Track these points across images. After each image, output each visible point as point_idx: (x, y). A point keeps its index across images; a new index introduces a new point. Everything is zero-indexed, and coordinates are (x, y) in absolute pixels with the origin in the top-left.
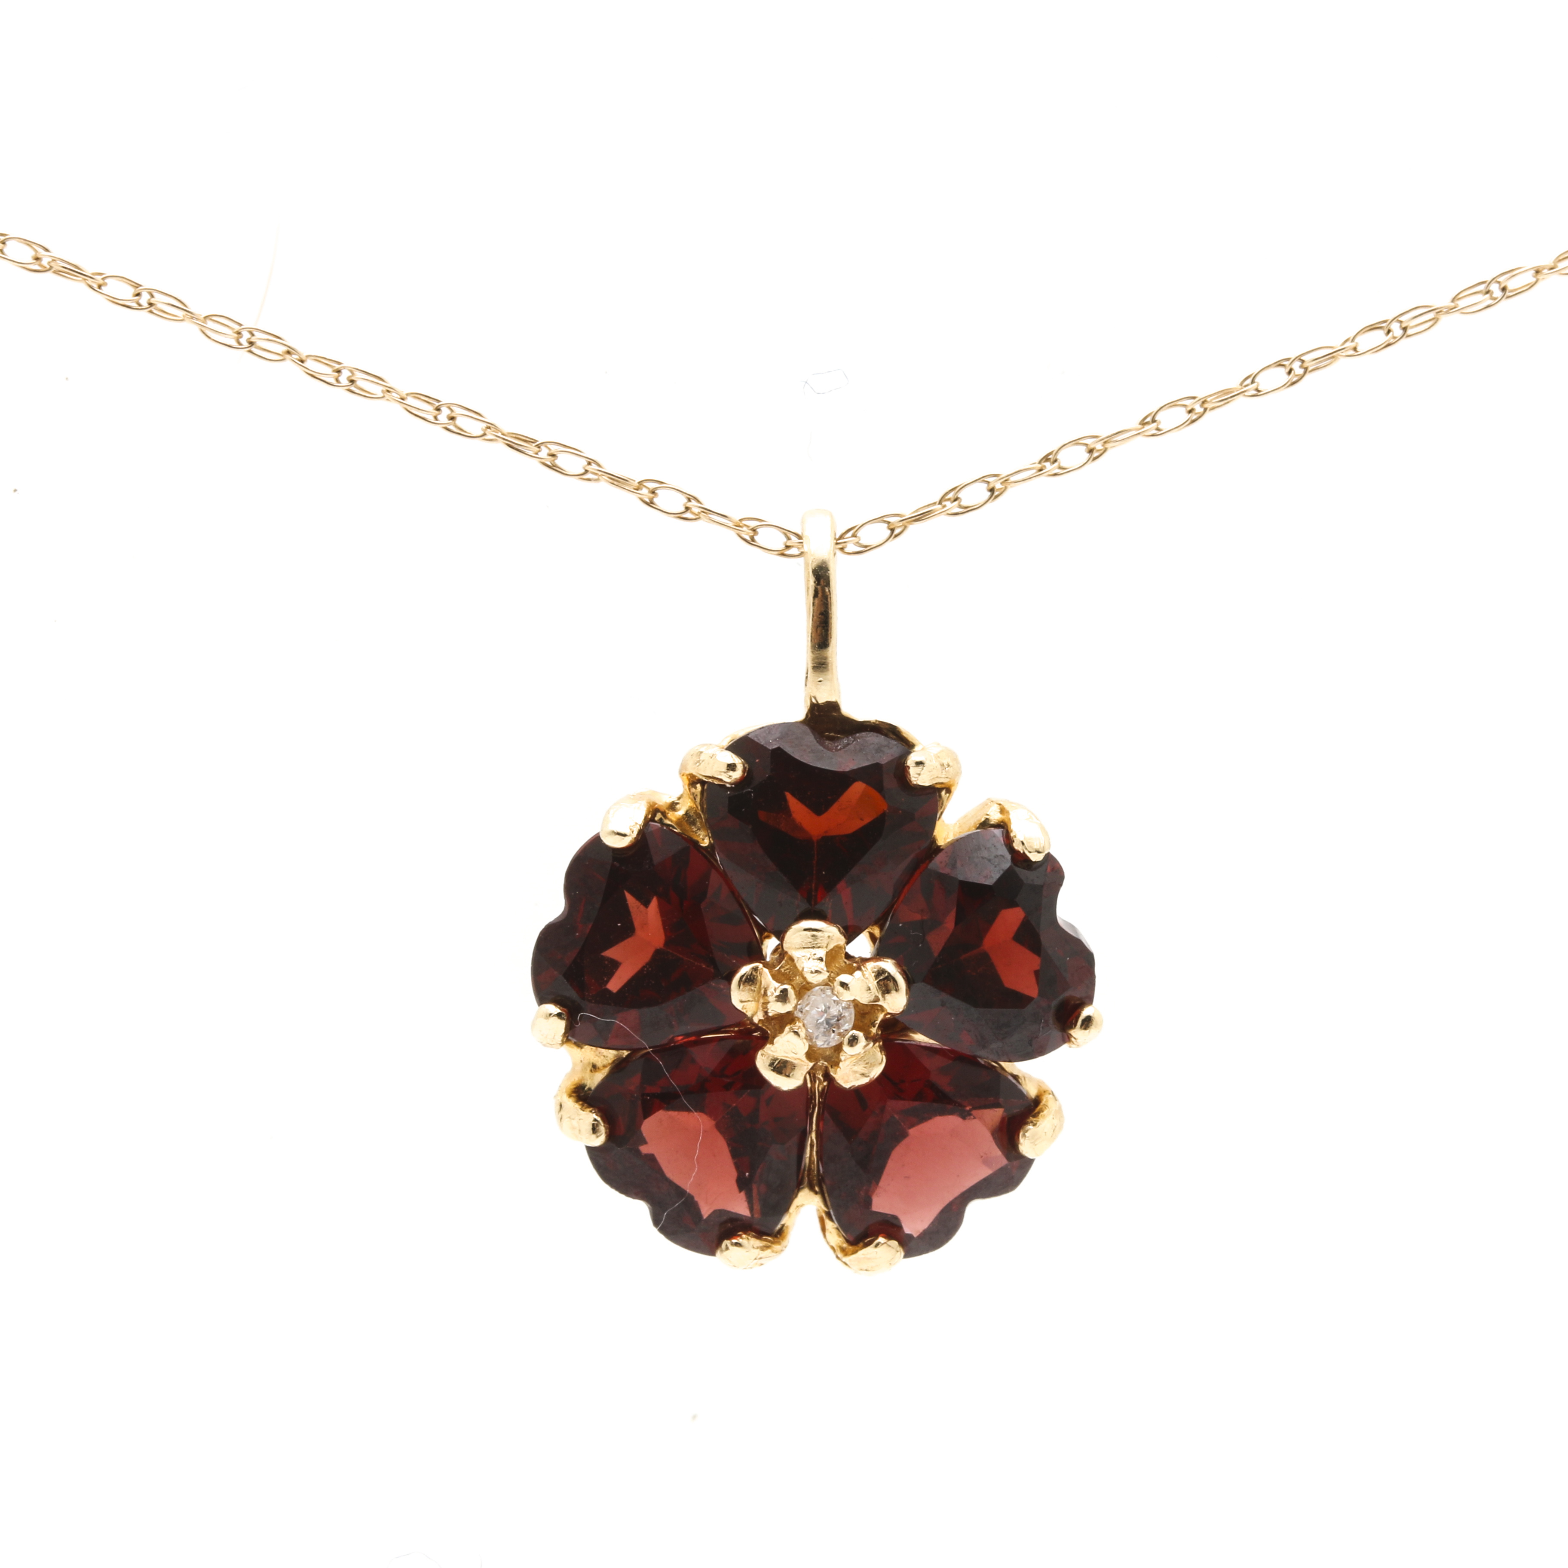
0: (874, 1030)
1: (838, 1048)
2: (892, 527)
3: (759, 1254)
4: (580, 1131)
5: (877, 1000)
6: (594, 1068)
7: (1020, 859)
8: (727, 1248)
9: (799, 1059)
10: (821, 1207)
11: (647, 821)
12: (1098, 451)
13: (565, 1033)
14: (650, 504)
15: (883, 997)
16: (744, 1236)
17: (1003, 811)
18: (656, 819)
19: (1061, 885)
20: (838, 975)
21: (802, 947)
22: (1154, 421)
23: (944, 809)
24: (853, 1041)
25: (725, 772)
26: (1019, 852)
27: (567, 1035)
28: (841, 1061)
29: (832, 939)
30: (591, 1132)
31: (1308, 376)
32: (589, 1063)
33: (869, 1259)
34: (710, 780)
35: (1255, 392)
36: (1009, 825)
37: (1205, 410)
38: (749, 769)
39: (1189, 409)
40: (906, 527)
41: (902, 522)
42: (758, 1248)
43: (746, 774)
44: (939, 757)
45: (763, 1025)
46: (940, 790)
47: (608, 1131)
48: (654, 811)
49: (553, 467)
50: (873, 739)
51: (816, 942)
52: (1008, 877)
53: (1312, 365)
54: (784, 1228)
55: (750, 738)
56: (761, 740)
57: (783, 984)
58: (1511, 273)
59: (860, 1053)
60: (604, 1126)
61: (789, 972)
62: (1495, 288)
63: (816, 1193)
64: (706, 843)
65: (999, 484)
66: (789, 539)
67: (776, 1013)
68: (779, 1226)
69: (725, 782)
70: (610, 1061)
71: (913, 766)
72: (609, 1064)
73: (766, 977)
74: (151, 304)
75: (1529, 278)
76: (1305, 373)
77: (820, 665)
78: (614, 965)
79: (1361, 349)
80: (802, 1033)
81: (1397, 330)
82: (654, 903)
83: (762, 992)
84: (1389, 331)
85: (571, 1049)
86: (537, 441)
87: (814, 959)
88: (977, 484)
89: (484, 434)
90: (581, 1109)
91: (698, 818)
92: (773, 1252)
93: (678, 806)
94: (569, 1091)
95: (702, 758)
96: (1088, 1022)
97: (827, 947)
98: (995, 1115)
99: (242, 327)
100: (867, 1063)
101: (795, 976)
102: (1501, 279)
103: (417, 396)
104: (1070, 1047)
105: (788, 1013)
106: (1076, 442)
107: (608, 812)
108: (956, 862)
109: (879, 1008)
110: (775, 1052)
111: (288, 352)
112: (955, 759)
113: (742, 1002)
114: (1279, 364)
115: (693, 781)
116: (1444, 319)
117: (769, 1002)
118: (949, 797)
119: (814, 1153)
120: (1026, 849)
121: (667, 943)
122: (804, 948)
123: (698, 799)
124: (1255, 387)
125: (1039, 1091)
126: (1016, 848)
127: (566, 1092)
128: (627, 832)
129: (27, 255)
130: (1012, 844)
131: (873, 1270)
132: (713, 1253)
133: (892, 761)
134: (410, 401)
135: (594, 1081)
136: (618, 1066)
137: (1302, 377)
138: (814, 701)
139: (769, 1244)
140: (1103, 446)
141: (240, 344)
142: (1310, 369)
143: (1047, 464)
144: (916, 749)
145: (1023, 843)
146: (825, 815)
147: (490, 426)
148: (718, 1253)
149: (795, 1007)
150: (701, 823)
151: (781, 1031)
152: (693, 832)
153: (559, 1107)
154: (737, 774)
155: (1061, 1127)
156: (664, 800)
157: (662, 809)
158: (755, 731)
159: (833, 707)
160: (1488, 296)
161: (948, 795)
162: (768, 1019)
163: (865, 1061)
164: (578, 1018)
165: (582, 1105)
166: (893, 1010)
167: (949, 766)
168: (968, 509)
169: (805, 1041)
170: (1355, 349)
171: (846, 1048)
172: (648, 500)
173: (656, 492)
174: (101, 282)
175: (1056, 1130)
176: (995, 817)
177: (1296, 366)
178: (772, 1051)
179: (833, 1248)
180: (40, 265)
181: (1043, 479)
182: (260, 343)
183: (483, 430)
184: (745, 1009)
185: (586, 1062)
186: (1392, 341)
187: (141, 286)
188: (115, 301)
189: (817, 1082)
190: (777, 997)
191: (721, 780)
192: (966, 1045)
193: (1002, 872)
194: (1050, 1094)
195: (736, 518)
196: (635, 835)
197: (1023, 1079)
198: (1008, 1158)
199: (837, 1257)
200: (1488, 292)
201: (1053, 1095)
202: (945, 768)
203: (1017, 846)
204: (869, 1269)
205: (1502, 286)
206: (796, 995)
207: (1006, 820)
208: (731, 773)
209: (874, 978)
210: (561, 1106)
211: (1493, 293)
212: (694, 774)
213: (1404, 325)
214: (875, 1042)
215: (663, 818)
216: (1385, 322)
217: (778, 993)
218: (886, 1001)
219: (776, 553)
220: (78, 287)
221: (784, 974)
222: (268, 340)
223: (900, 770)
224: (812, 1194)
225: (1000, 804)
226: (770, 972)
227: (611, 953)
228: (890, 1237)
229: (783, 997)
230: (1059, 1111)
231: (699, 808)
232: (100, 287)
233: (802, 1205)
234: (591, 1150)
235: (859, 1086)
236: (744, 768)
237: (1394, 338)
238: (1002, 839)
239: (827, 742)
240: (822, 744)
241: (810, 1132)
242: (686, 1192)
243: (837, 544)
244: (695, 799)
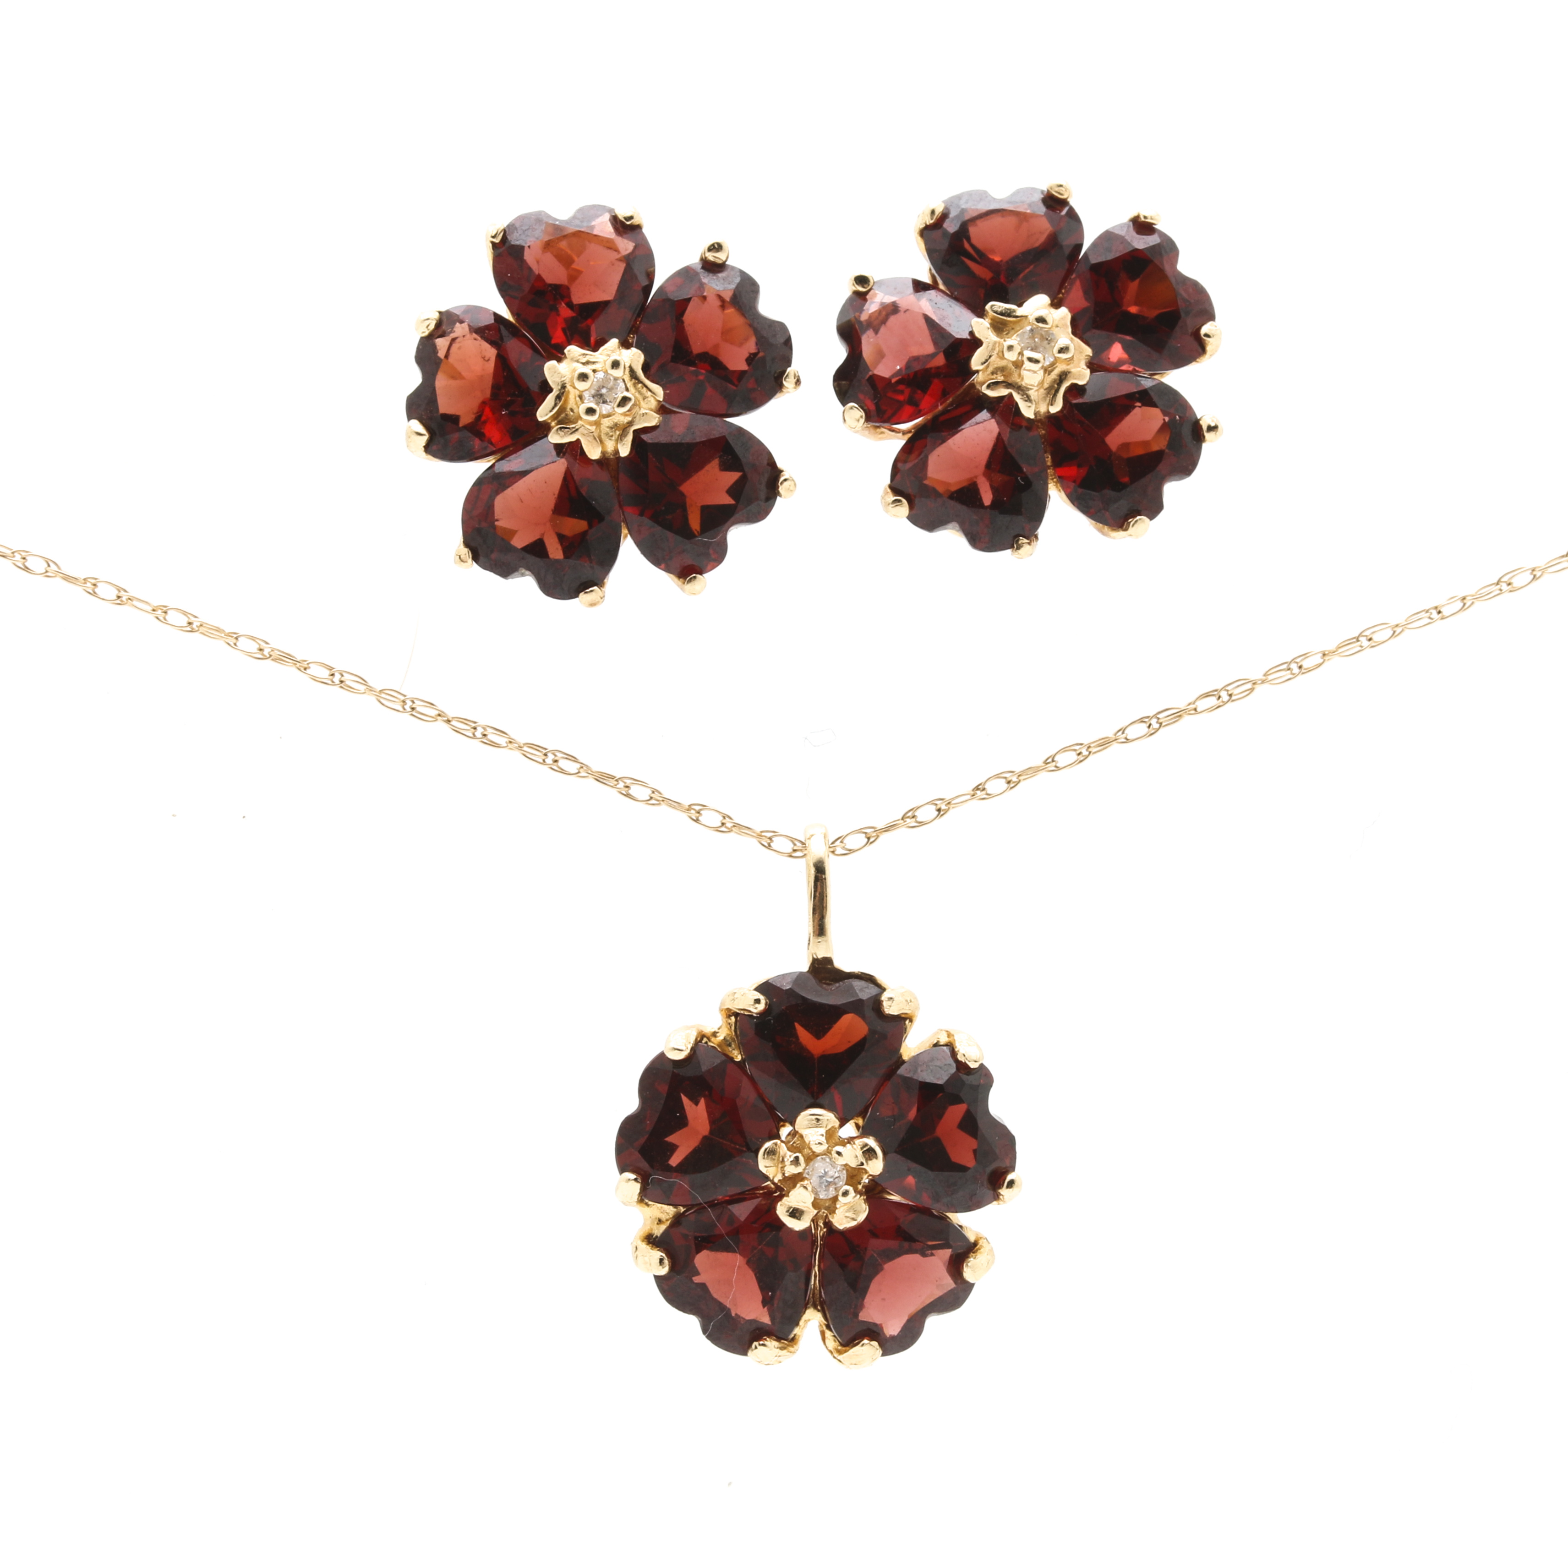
0: (860, 1187)
1: (835, 1199)
2: (868, 836)
3: (778, 1353)
4: (650, 1264)
5: (862, 1164)
6: (660, 1221)
7: (962, 1067)
8: (756, 1348)
9: (807, 1207)
10: (822, 1321)
11: (697, 1043)
12: (1014, 782)
13: (640, 1193)
14: (697, 820)
15: (867, 1162)
16: (768, 1339)
17: (949, 1035)
18: (703, 1042)
19: (991, 1086)
20: (834, 1147)
21: (808, 1126)
22: (1053, 761)
23: (908, 1034)
24: (845, 1194)
25: (753, 1005)
26: (962, 1062)
27: (641, 1195)
28: (836, 1208)
29: (830, 1122)
30: (659, 1264)
31: (1162, 730)
32: (656, 1218)
33: (857, 1355)
34: (742, 1012)
35: (1125, 740)
36: (954, 1044)
37: (1090, 752)
38: (769, 1004)
39: (1078, 752)
40: (878, 836)
41: (876, 832)
42: (778, 1348)
43: (767, 1007)
44: (904, 995)
45: (781, 1184)
46: (905, 1019)
47: (670, 1264)
48: (702, 1036)
49: (628, 795)
50: (857, 984)
51: (818, 1124)
52: (953, 1079)
53: (1165, 721)
54: (796, 1337)
55: (769, 983)
56: (778, 984)
57: (795, 1153)
58: (1305, 656)
59: (850, 1202)
60: (668, 1260)
61: (800, 1146)
62: (1294, 667)
63: (819, 1311)
64: (739, 1058)
65: (944, 806)
66: (795, 845)
67: (791, 1174)
68: (792, 1336)
69: (752, 1012)
70: (671, 1216)
71: (886, 1001)
72: (671, 1218)
73: (783, 1149)
74: (342, 682)
75: (1318, 659)
76: (1160, 726)
77: (820, 930)
78: (673, 1148)
79: (1199, 710)
80: (810, 1188)
81: (1225, 696)
82: (702, 1102)
83: (781, 1159)
84: (1219, 697)
85: (642, 1208)
86: (615, 777)
87: (817, 1135)
88: (927, 806)
89: (579, 772)
90: (651, 1249)
91: (733, 1041)
92: (788, 1352)
93: (718, 1034)
94: (642, 1238)
95: (736, 996)
96: (1011, 1184)
97: (826, 1127)
98: (947, 1253)
99: (406, 697)
100: (855, 1211)
101: (804, 1149)
102: (1298, 660)
103: (531, 745)
104: (999, 1204)
105: (799, 1173)
106: (997, 776)
107: (670, 1036)
108: (917, 1069)
109: (864, 1171)
110: (790, 1202)
111: (439, 715)
112: (915, 998)
113: (766, 1167)
114: (1141, 721)
115: (729, 1013)
116: (1259, 688)
117: (785, 1166)
118: (911, 1025)
119: (817, 1282)
120: (967, 1059)
121: (711, 1132)
122: (810, 1128)
123: (733, 1028)
124: (1125, 736)
125: (977, 1237)
126: (960, 1059)
127: (640, 1238)
128: (683, 1048)
129: (253, 647)
130: (957, 1056)
131: (860, 1364)
132: (745, 1353)
133: (871, 997)
134: (525, 748)
135: (659, 1231)
136: (677, 1220)
137: (1158, 730)
138: (815, 957)
139: (786, 1346)
140: (1017, 778)
141: (404, 709)
142: (1163, 724)
143: (978, 792)
144: (887, 991)
145: (964, 1055)
146: (823, 1039)
147: (583, 766)
148: (750, 1353)
149: (804, 1169)
150: (735, 1045)
151: (794, 1186)
152: (729, 1051)
153: (635, 1249)
154: (761, 1007)
155: (993, 1262)
156: (708, 1030)
157: (707, 1035)
158: (774, 978)
159: (828, 961)
160: (1289, 672)
161: (910, 1023)
162: (785, 1179)
163: (854, 1209)
164: (650, 1181)
165: (652, 1247)
166: (874, 1172)
167: (911, 1001)
168: (921, 824)
169: (811, 1193)
170: (1195, 710)
171: (840, 1198)
172: (695, 819)
173: (701, 812)
174: (306, 666)
175: (990, 1263)
176: (944, 1040)
177: (1154, 722)
178: (788, 1202)
179: (831, 1352)
180: (263, 655)
181: (975, 802)
182: (419, 709)
183: (577, 769)
184: (769, 1172)
185: (654, 1217)
186: (1221, 704)
187: (334, 668)
188: (314, 678)
189: (819, 1229)
190: (791, 1162)
191: (750, 1011)
192: (926, 1201)
193: (949, 1075)
194: (984, 1239)
195: (758, 830)
196: (689, 1051)
197: (965, 1228)
198: (955, 1283)
199: (834, 1357)
200: (1289, 669)
201: (987, 1240)
202: (909, 1003)
203: (960, 1058)
204: (857, 1363)
205: (1299, 665)
206: (805, 1161)
207: (952, 1041)
208: (757, 1005)
209: (860, 1149)
210: (636, 1248)
211: (1292, 670)
212: (731, 1008)
213: (1230, 693)
214: (861, 1195)
215: (708, 1041)
216: (1216, 690)
217: (792, 1159)
218: (869, 1165)
219: (787, 855)
220: (291, 671)
221: (796, 1148)
222: (425, 706)
223: (876, 1004)
224: (816, 1311)
225: (947, 1031)
226: (786, 1146)
227: (671, 1139)
228: (872, 1339)
229: (796, 1161)
230: (991, 1250)
231: (734, 1033)
232: (305, 669)
233: (809, 1320)
234: (658, 1278)
235: (850, 1227)
236: (766, 1003)
237: (1223, 702)
238: (949, 1053)
239: (824, 986)
240: (821, 987)
241: (814, 1267)
242: (727, 1307)
243: (830, 847)
244: (731, 1027)
